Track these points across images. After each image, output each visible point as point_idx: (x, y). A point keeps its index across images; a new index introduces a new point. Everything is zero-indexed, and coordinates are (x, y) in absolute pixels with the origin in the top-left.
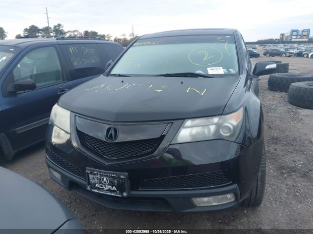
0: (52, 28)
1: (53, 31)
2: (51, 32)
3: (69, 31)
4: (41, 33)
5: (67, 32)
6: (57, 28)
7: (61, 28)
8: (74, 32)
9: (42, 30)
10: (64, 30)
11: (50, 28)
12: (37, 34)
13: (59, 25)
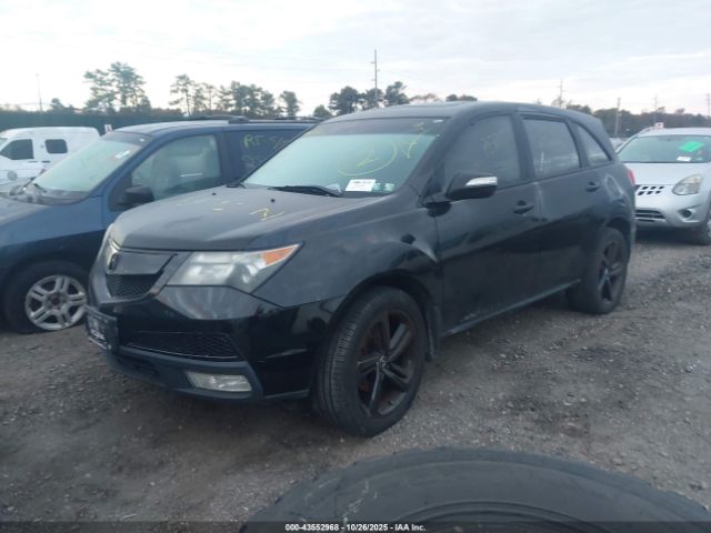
0: (384, 91)
1: (386, 97)
2: (381, 101)
3: (416, 98)
4: (362, 103)
5: (412, 100)
6: (394, 90)
7: (401, 92)
8: (426, 98)
9: (363, 96)
10: (406, 94)
11: (379, 92)
12: (354, 105)
13: (398, 85)
